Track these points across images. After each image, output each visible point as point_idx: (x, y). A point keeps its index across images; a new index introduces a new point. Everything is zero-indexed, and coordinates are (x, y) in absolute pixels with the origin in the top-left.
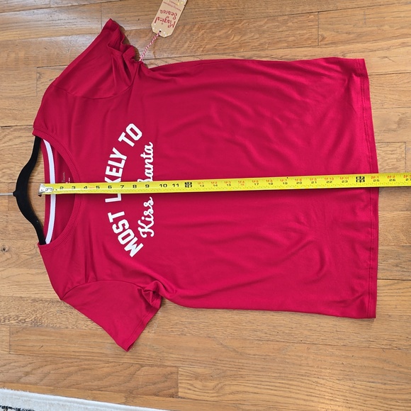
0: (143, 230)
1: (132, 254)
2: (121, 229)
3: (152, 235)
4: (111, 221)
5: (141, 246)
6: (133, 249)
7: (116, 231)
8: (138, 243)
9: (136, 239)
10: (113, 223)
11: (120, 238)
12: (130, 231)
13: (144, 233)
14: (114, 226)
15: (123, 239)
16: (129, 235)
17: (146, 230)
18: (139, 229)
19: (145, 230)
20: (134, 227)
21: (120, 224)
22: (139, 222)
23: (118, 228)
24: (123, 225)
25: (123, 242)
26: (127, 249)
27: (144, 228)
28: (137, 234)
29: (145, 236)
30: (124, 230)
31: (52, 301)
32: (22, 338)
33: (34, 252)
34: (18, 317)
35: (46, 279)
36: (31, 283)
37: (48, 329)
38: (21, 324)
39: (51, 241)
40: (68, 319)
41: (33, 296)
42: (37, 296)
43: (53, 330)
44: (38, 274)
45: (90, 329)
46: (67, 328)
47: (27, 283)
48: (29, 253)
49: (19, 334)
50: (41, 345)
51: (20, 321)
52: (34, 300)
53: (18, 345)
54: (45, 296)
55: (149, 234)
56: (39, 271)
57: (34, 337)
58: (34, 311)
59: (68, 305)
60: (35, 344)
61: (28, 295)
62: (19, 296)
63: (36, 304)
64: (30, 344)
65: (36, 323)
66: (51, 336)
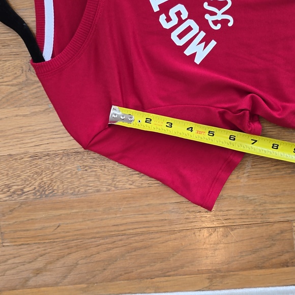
0: (215, 18)
1: (198, 60)
2: (175, 21)
3: (230, 24)
4: (156, 9)
5: (213, 43)
6: (199, 51)
7: (167, 26)
8: (206, 41)
9: (203, 34)
10: (159, 13)
11: (174, 36)
12: (191, 23)
13: (215, 23)
14: (162, 18)
15: (181, 36)
16: (189, 29)
17: (220, 16)
18: (207, 16)
19: (217, 16)
20: (197, 14)
21: (172, 12)
22: (206, 5)
23: (169, 19)
24: (178, 14)
25: (180, 43)
26: (188, 52)
27: (215, 14)
28: (203, 25)
29: (219, 26)
30: (181, 21)
31: (67, 154)
32: (21, 219)
33: (22, 79)
34: (9, 187)
35: (53, 119)
36: (24, 130)
37: (65, 198)
38: (16, 197)
39: (53, 56)
40: (98, 177)
41: (32, 151)
42: (38, 150)
43: (74, 198)
44: (35, 114)
45: (139, 187)
46: (98, 191)
47: (18, 130)
48: (15, 82)
49: (16, 214)
50: (57, 223)
51: (14, 193)
52: (35, 157)
53: (16, 231)
54: (53, 148)
55: (224, 22)
56: (38, 109)
57: (42, 215)
58: (37, 173)
59: (96, 155)
60: (46, 225)
61: (23, 150)
62: (6, 153)
63: (39, 162)
64: (37, 226)
65: (41, 191)
66: (72, 208)
